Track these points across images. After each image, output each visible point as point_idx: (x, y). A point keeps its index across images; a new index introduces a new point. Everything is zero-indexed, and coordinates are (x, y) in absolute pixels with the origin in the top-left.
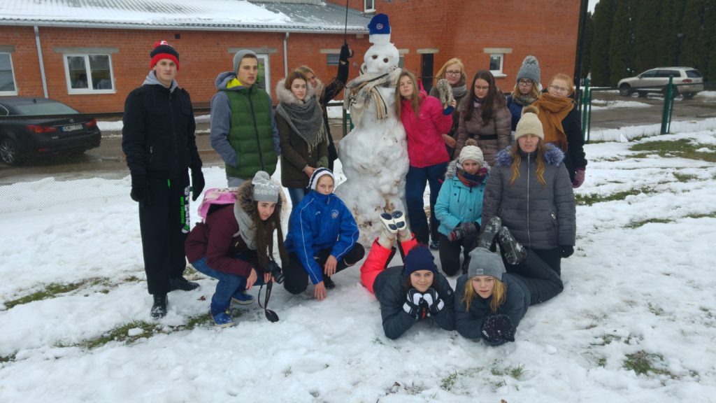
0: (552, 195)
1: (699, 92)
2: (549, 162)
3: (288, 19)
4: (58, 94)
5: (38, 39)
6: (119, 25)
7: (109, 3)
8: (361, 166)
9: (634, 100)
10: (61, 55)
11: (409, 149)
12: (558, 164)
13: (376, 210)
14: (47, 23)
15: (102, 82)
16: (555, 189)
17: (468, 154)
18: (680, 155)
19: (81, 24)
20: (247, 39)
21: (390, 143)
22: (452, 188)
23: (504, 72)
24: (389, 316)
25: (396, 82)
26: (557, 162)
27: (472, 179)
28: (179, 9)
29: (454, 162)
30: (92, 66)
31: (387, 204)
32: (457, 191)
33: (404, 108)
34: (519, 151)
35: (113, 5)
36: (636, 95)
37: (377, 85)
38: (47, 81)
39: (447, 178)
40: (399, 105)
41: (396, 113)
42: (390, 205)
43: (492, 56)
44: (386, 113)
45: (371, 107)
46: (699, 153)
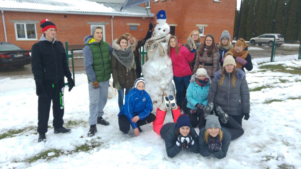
0: (239, 92)
1: (283, 44)
2: (238, 77)
3: (113, 10)
4: (12, 41)
5: (3, 16)
6: (39, 11)
7: (35, 1)
8: (152, 77)
9: (257, 47)
10: (13, 23)
11: (174, 69)
12: (242, 78)
13: (159, 96)
14: (7, 9)
15: (31, 35)
16: (241, 89)
17: (201, 72)
18: (279, 71)
19: (22, 10)
20: (96, 18)
21: (165, 67)
22: (193, 87)
23: (204, 35)
24: (169, 147)
25: (168, 40)
26: (242, 77)
27: (203, 83)
28: (66, 5)
29: (194, 75)
30: (27, 28)
31: (164, 94)
32: (196, 88)
33: (171, 52)
34: (225, 72)
35: (37, 2)
36: (257, 45)
37: (160, 42)
38: (7, 34)
39: (191, 82)
40: (170, 51)
41: (168, 54)
42: (165, 94)
43: (199, 28)
44: (164, 54)
45: (157, 51)
46: (287, 70)
